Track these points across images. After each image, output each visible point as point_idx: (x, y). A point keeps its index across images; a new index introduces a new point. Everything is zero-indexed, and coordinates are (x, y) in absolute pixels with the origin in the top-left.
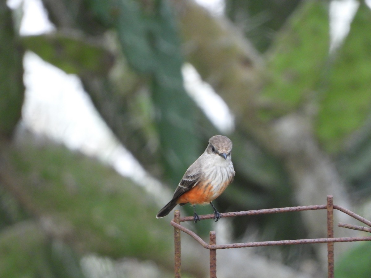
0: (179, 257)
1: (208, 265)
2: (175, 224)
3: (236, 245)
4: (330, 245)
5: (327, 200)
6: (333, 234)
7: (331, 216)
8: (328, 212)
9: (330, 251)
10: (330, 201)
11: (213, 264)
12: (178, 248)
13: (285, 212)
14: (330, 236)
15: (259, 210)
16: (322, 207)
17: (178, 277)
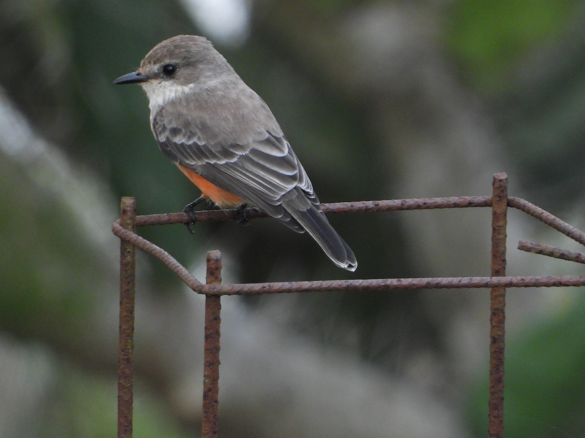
0: (131, 311)
3: (269, 286)
4: (496, 294)
5: (493, 184)
6: (504, 268)
7: (501, 223)
8: (495, 214)
9: (497, 309)
10: (501, 186)
11: (211, 331)
12: (128, 290)
14: (497, 273)
16: (480, 202)
17: (126, 360)
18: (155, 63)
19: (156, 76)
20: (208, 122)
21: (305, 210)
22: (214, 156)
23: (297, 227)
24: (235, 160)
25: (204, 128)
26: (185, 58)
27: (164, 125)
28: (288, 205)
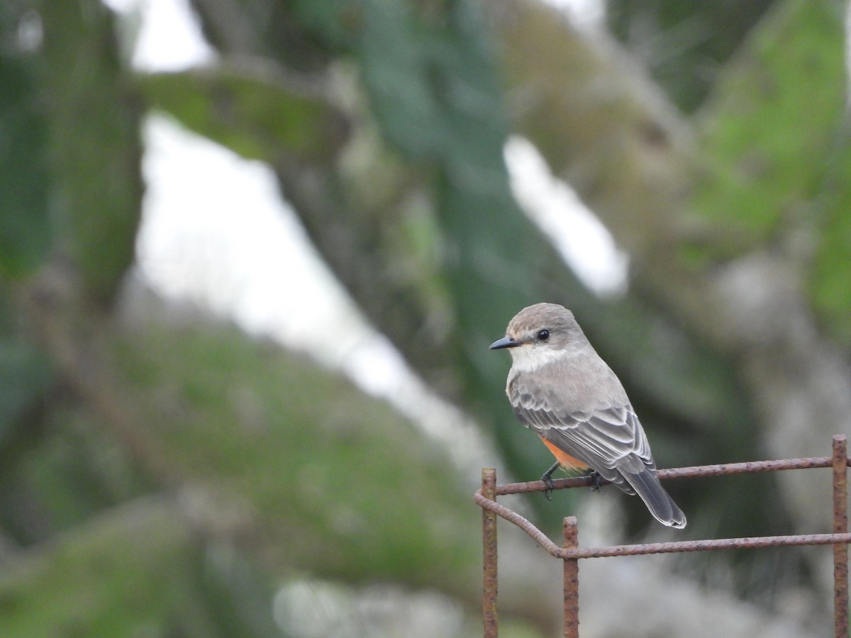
0: (494, 575)
1: (560, 596)
2: (485, 500)
3: (624, 549)
4: (839, 549)
5: (833, 445)
6: (846, 525)
7: (841, 482)
8: (835, 473)
9: (839, 564)
10: (840, 447)
11: (570, 593)
12: (491, 556)
13: (736, 473)
14: (839, 530)
15: (676, 469)
16: (820, 463)
17: (490, 622)
18: (530, 329)
19: (529, 341)
20: (556, 391)
21: (638, 473)
22: (558, 422)
23: (628, 490)
24: (576, 426)
26: (558, 324)
27: (517, 391)
28: (622, 469)
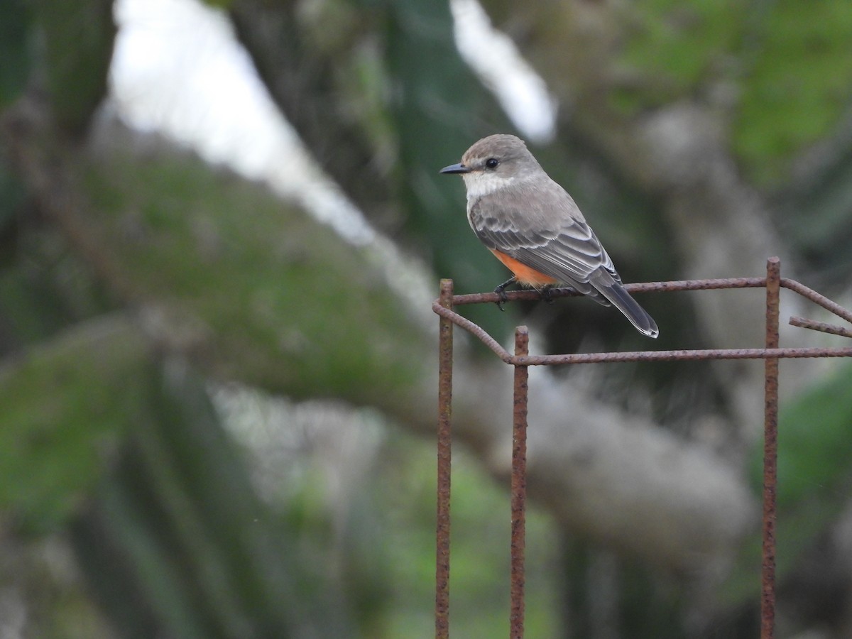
0: (449, 379)
2: (442, 309)
3: (570, 357)
4: (770, 363)
5: (768, 267)
6: (777, 341)
7: (774, 301)
8: (769, 293)
9: (771, 377)
10: (774, 269)
11: (520, 397)
14: (771, 345)
16: (755, 282)
17: (445, 423)
18: (480, 157)
19: (479, 168)
21: (610, 286)
22: (527, 242)
23: (604, 301)
24: (546, 244)
25: (517, 218)
26: (507, 153)
27: (481, 216)
28: (595, 283)
